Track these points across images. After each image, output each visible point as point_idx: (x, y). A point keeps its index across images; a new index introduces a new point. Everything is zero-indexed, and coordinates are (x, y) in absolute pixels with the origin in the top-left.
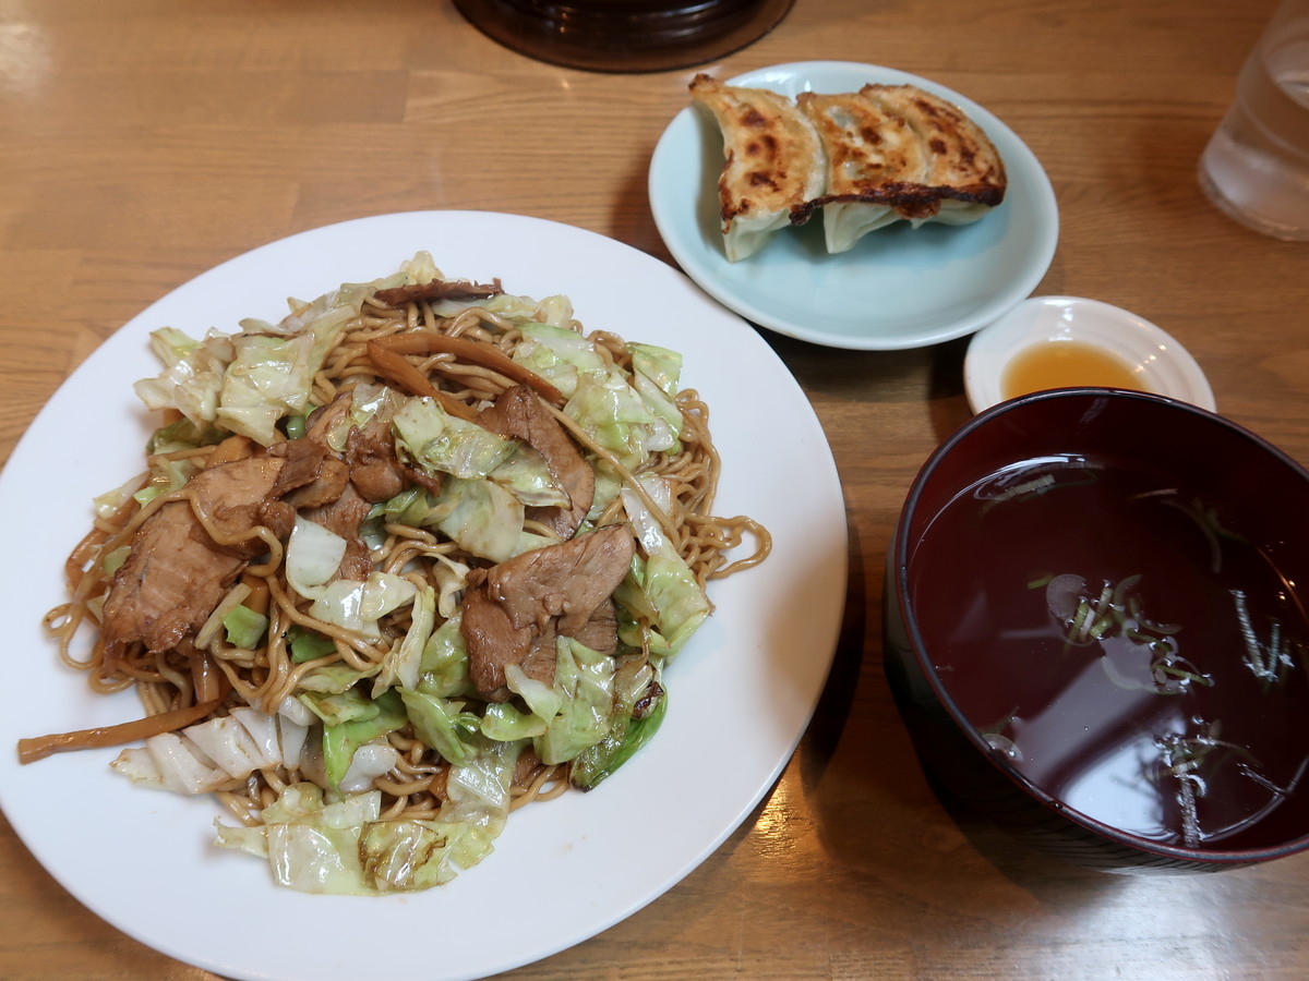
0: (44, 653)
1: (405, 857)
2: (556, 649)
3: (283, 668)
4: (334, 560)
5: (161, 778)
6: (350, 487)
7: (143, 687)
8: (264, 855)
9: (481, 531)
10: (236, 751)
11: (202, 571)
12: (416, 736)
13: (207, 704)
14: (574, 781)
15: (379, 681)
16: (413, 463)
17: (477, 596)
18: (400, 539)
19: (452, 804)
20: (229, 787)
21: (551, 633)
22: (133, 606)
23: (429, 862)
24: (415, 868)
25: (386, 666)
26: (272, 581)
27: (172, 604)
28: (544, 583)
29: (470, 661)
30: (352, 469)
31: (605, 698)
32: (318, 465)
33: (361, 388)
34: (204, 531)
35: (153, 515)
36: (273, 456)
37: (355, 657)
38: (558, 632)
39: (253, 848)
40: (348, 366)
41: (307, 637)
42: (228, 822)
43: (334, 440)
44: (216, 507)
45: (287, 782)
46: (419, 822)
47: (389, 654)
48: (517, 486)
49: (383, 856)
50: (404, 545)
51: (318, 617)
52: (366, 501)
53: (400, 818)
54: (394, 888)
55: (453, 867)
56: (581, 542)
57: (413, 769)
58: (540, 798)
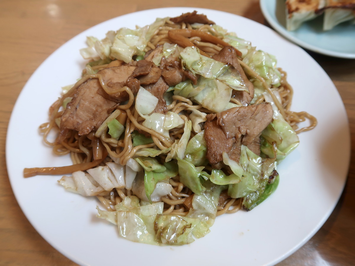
0: (38, 139)
1: (174, 231)
2: (240, 150)
3: (130, 147)
4: (153, 105)
5: (77, 188)
6: (161, 78)
7: (73, 154)
8: (115, 223)
9: (212, 100)
10: (107, 180)
11: (101, 106)
12: (180, 181)
13: (97, 160)
14: (244, 206)
15: (169, 155)
16: (187, 70)
17: (211, 124)
18: (178, 102)
19: (194, 210)
20: (103, 194)
21: (239, 143)
22: (73, 118)
23: (184, 234)
24: (178, 235)
25: (173, 149)
26: (128, 111)
27: (88, 118)
28: (240, 121)
29: (207, 150)
30: (162, 71)
31: (258, 173)
32: (149, 69)
33: (167, 45)
34: (103, 91)
35: (84, 83)
36: (131, 66)
37: (160, 144)
38: (242, 143)
39: (111, 220)
40: (159, 41)
41: (140, 136)
42: (101, 208)
43: (156, 61)
44: (108, 82)
45: (126, 195)
46: (179, 217)
47: (174, 144)
48: (228, 83)
49: (165, 229)
50: (179, 104)
51: (146, 126)
52: (167, 84)
53: (172, 214)
54: (169, 243)
55: (193, 237)
56: (255, 106)
57: (178, 194)
58: (229, 212)
